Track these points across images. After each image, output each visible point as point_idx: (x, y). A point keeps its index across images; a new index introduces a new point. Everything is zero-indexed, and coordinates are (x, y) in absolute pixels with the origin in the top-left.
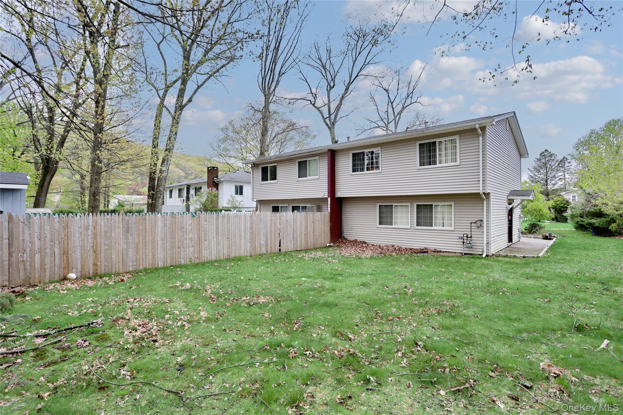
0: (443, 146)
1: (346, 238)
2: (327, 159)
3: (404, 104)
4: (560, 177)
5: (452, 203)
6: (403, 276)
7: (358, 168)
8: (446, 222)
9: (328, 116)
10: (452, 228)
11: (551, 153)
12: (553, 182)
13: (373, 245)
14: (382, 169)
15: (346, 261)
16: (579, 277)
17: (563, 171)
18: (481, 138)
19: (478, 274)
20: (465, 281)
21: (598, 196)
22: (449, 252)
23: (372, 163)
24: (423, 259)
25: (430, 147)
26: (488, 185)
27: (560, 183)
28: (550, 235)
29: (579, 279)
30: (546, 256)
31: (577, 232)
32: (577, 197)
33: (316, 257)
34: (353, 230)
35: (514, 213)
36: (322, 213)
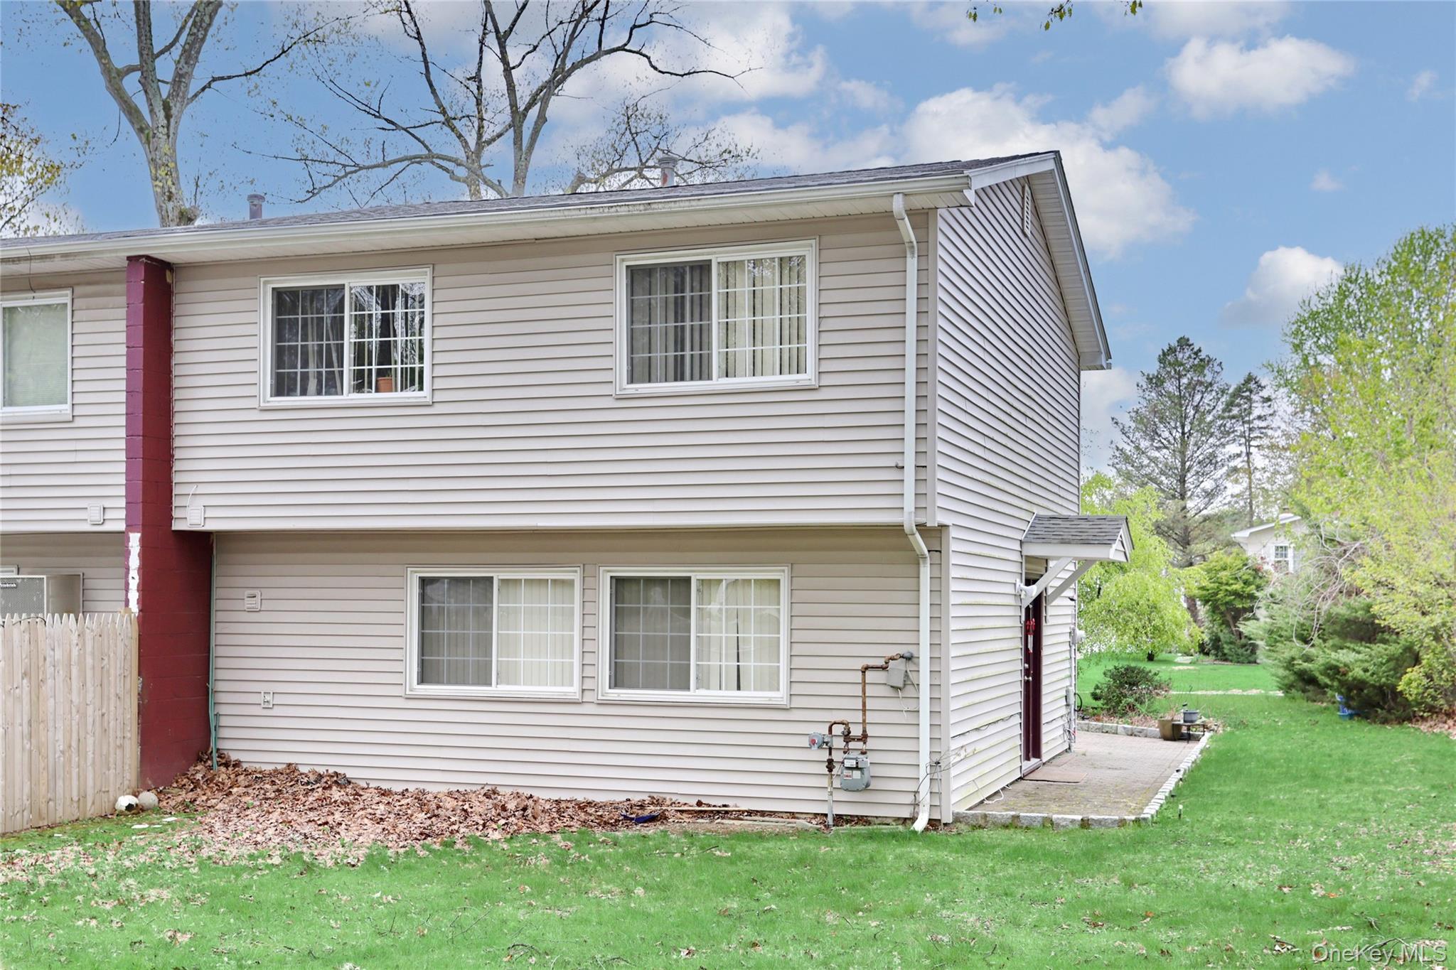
0: (743, 289)
1: (234, 757)
2: (122, 312)
3: (567, 47)
4: (1232, 464)
5: (781, 574)
6: (532, 951)
7: (305, 377)
8: (749, 664)
9: (136, 61)
10: (779, 696)
11: (1203, 355)
12: (1208, 484)
13: (385, 793)
14: (439, 384)
15: (224, 893)
16: (1289, 902)
17: (1243, 435)
18: (912, 263)
19: (892, 915)
20: (832, 957)
21: (1360, 551)
22: (763, 813)
23: (385, 353)
24: (639, 853)
25: (679, 288)
26: (941, 488)
27: (1233, 489)
28: (1189, 721)
29: (1288, 912)
30: (1169, 814)
31: (1287, 704)
32: (1290, 552)
33: (42, 880)
34: (277, 711)
35: (1051, 621)
36: (91, 623)
